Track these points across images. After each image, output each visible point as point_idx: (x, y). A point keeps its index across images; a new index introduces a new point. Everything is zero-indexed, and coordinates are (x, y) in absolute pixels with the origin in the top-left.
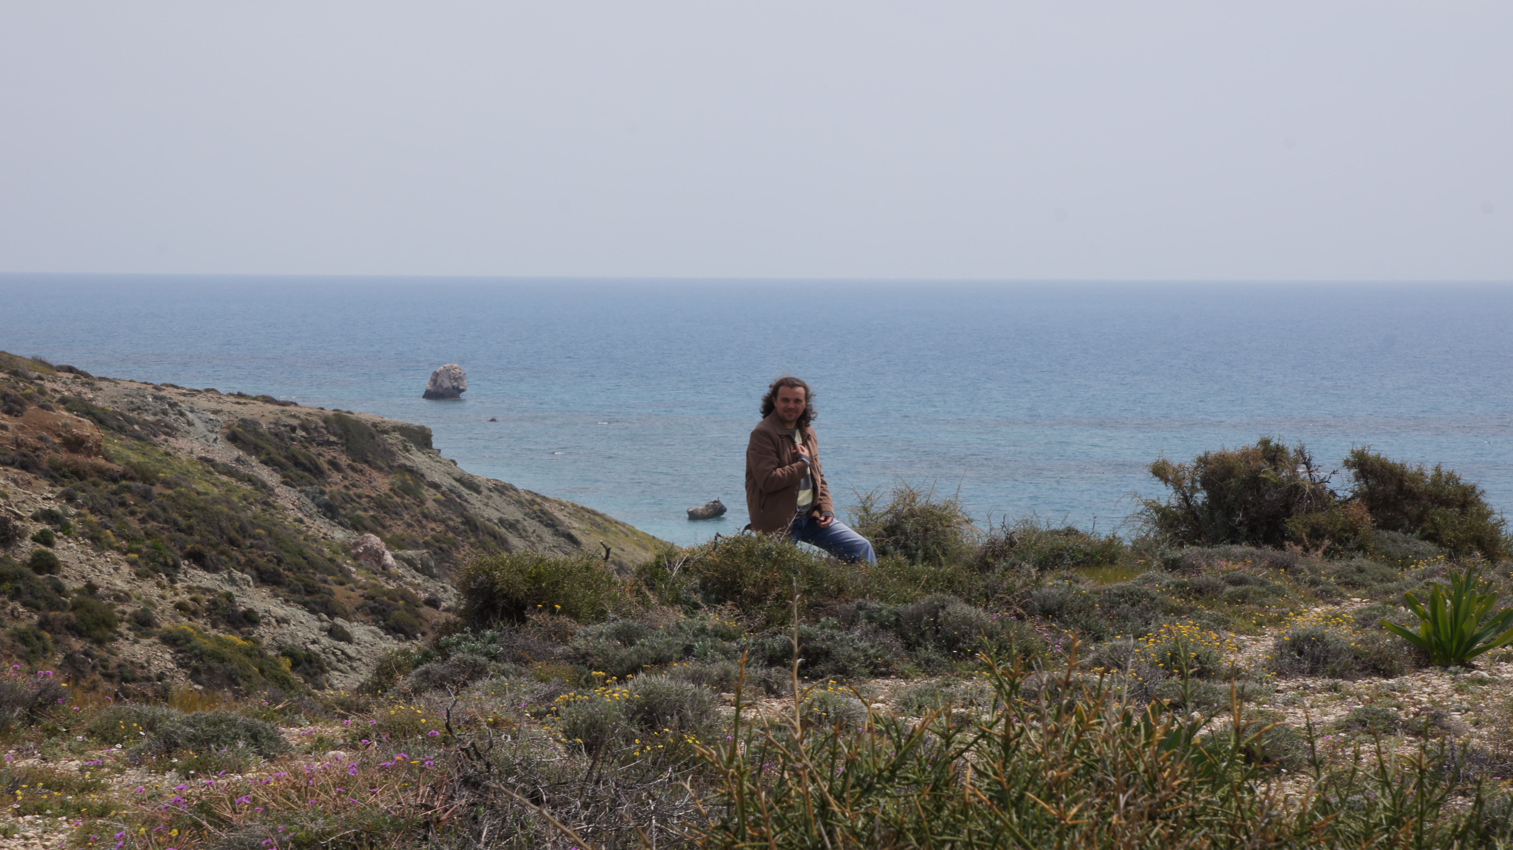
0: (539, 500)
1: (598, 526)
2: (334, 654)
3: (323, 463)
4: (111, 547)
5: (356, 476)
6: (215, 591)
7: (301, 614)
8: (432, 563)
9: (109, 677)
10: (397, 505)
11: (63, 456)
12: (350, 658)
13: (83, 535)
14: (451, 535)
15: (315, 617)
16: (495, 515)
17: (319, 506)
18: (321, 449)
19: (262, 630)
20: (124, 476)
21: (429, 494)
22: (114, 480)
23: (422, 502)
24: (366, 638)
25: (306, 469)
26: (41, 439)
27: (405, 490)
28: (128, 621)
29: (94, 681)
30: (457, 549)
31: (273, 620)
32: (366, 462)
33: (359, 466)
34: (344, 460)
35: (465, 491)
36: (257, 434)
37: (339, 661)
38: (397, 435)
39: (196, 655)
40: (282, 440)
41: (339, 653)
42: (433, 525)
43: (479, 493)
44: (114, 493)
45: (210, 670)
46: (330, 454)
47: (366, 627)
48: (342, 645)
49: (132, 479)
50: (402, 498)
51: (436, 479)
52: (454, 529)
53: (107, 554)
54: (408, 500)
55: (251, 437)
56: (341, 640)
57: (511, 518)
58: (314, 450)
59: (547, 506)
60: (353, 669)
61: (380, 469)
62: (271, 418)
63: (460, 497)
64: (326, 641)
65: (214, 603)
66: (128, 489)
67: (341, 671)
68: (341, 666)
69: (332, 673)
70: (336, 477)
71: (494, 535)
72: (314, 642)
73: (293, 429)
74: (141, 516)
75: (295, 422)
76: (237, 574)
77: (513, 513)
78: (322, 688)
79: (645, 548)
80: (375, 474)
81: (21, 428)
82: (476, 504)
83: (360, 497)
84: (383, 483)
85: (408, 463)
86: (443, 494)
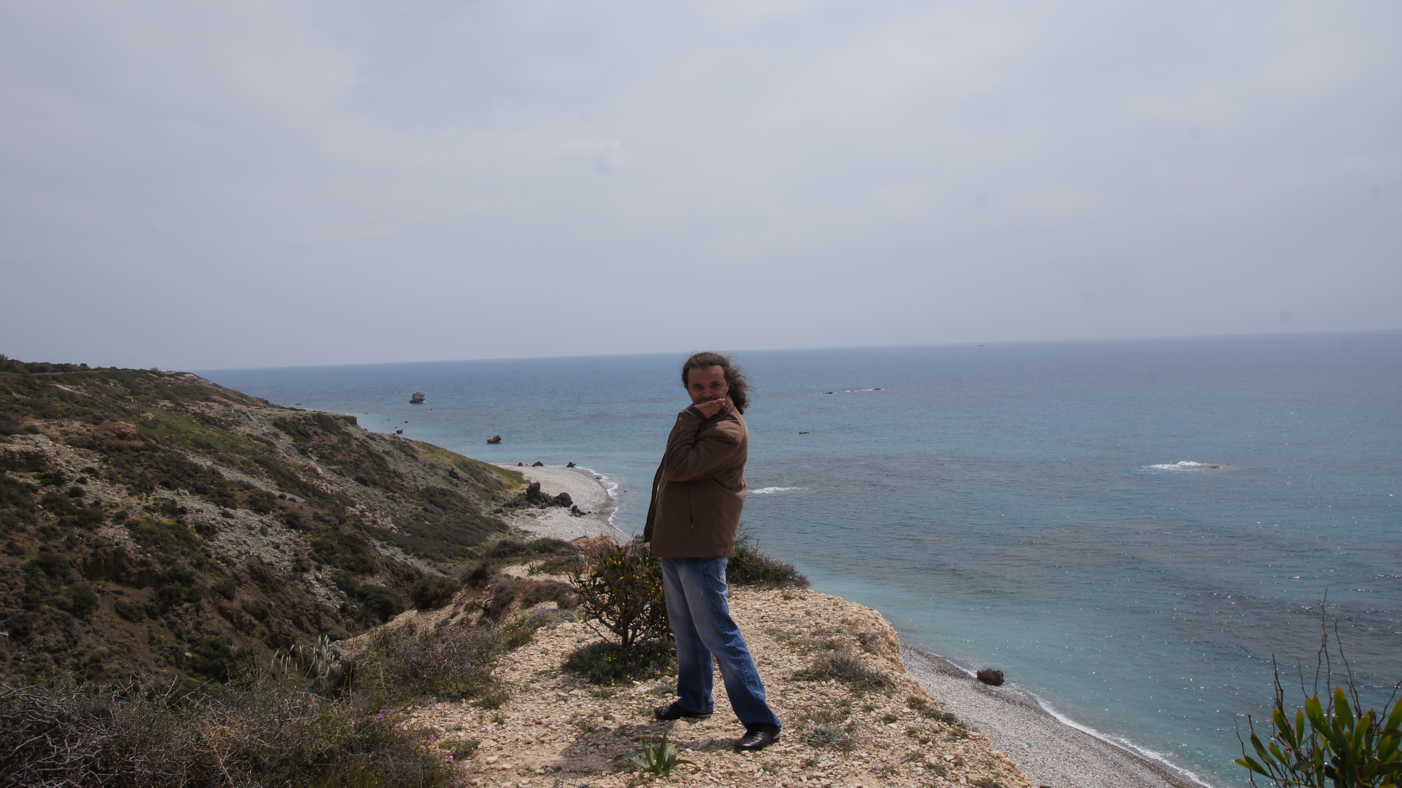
0: (408, 441)
1: (431, 450)
2: (223, 524)
3: (311, 433)
4: (119, 482)
5: (324, 437)
6: (168, 499)
7: (211, 507)
8: (344, 471)
9: (89, 546)
10: (340, 448)
11: (116, 442)
12: (231, 526)
13: (105, 478)
14: (361, 458)
15: (218, 508)
16: (380, 449)
17: (299, 450)
18: (311, 427)
19: (188, 516)
20: (142, 449)
21: (354, 443)
22: (138, 451)
23: (351, 446)
24: (242, 516)
25: (303, 435)
26: (105, 435)
27: (344, 441)
28: (112, 517)
29: (81, 548)
30: (363, 463)
31: (194, 511)
32: (329, 431)
33: (325, 433)
34: (320, 431)
35: (369, 441)
36: (285, 423)
37: (225, 527)
38: (343, 420)
39: (139, 532)
40: (295, 424)
41: (225, 523)
42: (355, 455)
43: (375, 441)
44: (136, 457)
45: (145, 539)
46: (314, 429)
47: (244, 510)
48: (228, 520)
49: (146, 450)
50: (343, 444)
51: (358, 437)
52: (363, 456)
53: (117, 485)
54: (345, 445)
55: (282, 424)
56: (228, 517)
57: (387, 450)
58: (308, 427)
59: (411, 444)
60: (232, 530)
61: (334, 434)
62: (291, 416)
63: (367, 443)
64: (219, 519)
65: (164, 505)
66: (143, 455)
67: (225, 532)
68: (226, 529)
69: (220, 533)
70: (316, 438)
71: (379, 457)
72: (213, 520)
73: (300, 420)
74: (145, 466)
75: (301, 417)
76: (181, 491)
77: (389, 448)
78: (212, 541)
79: (449, 457)
80: (332, 436)
81: (97, 430)
82: (374, 446)
83: (325, 445)
84: (335, 439)
85: (346, 431)
86: (360, 442)
